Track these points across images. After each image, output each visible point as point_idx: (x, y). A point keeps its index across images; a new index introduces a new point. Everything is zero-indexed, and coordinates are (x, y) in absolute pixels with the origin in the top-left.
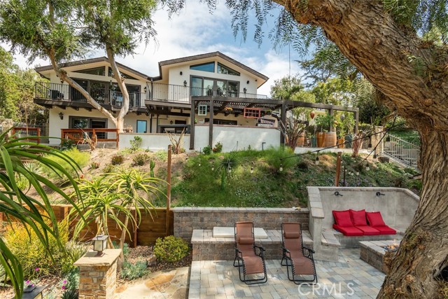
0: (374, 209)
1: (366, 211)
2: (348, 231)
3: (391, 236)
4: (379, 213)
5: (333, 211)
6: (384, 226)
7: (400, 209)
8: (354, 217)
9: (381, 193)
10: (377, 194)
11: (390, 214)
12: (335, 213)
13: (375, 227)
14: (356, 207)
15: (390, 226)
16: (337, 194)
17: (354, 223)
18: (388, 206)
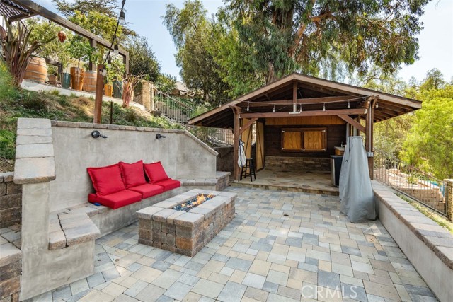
0: (153, 158)
1: (144, 162)
2: (116, 198)
3: (175, 191)
4: (159, 162)
5: (88, 170)
6: (167, 179)
7: (180, 155)
8: (127, 174)
9: (161, 134)
10: (157, 138)
11: (171, 163)
12: (91, 172)
13: (157, 182)
14: (130, 158)
15: (173, 179)
16: (96, 136)
17: (126, 184)
18: (169, 153)
